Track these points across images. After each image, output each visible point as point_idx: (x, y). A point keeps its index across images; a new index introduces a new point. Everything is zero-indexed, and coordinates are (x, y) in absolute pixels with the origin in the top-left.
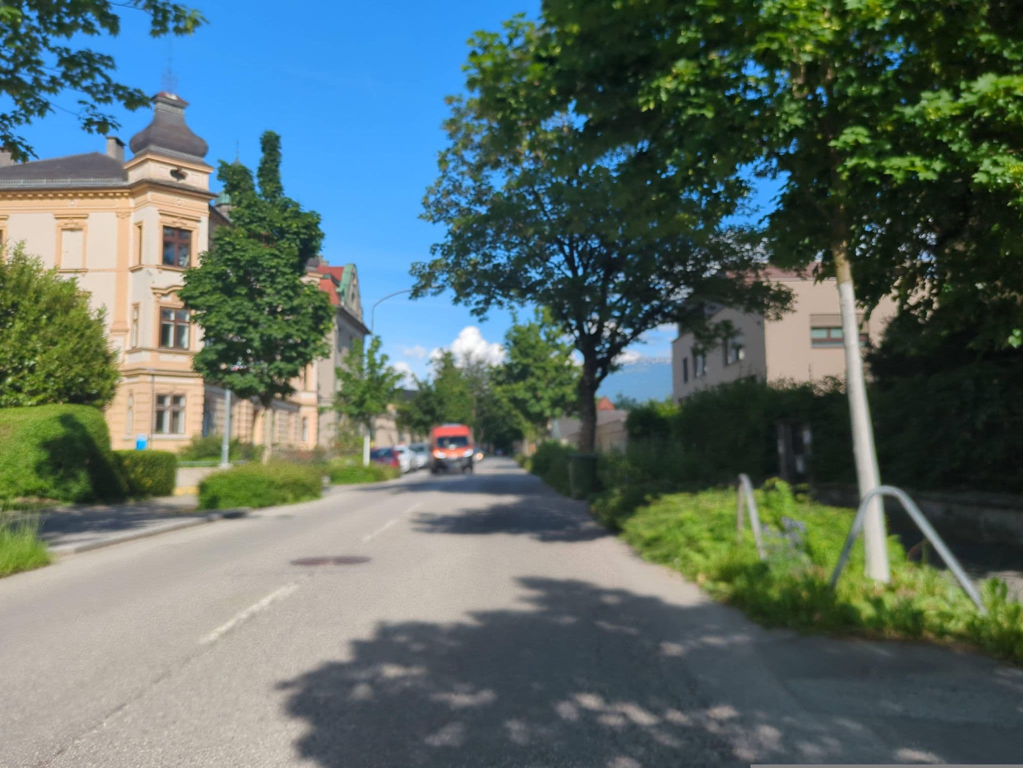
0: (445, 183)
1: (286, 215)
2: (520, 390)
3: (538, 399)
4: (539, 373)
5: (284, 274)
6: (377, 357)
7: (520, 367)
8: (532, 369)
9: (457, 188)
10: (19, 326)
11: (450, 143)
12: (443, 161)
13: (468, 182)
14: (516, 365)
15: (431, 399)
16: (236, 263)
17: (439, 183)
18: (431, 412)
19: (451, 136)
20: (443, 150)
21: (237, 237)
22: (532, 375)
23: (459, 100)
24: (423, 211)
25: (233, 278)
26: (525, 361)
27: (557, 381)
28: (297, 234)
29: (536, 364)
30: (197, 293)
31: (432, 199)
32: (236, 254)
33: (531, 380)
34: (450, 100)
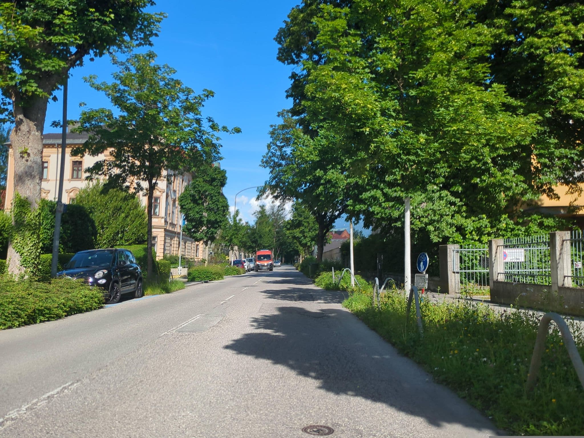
0: (270, 154)
1: (216, 173)
2: (297, 232)
3: (305, 237)
4: (305, 224)
5: (215, 196)
6: (238, 218)
7: (298, 221)
8: (303, 223)
9: (274, 155)
10: (123, 215)
11: (271, 140)
12: (269, 146)
13: (278, 153)
14: (296, 220)
15: (256, 235)
16: (199, 192)
17: (267, 154)
18: (255, 242)
19: (271, 137)
20: (269, 143)
21: (200, 182)
22: (303, 225)
23: (275, 126)
24: (261, 163)
25: (197, 197)
26: (300, 219)
27: (313, 229)
28: (219, 180)
29: (305, 220)
30: (186, 203)
31: (265, 159)
32: (200, 189)
33: (302, 228)
34: (271, 126)
